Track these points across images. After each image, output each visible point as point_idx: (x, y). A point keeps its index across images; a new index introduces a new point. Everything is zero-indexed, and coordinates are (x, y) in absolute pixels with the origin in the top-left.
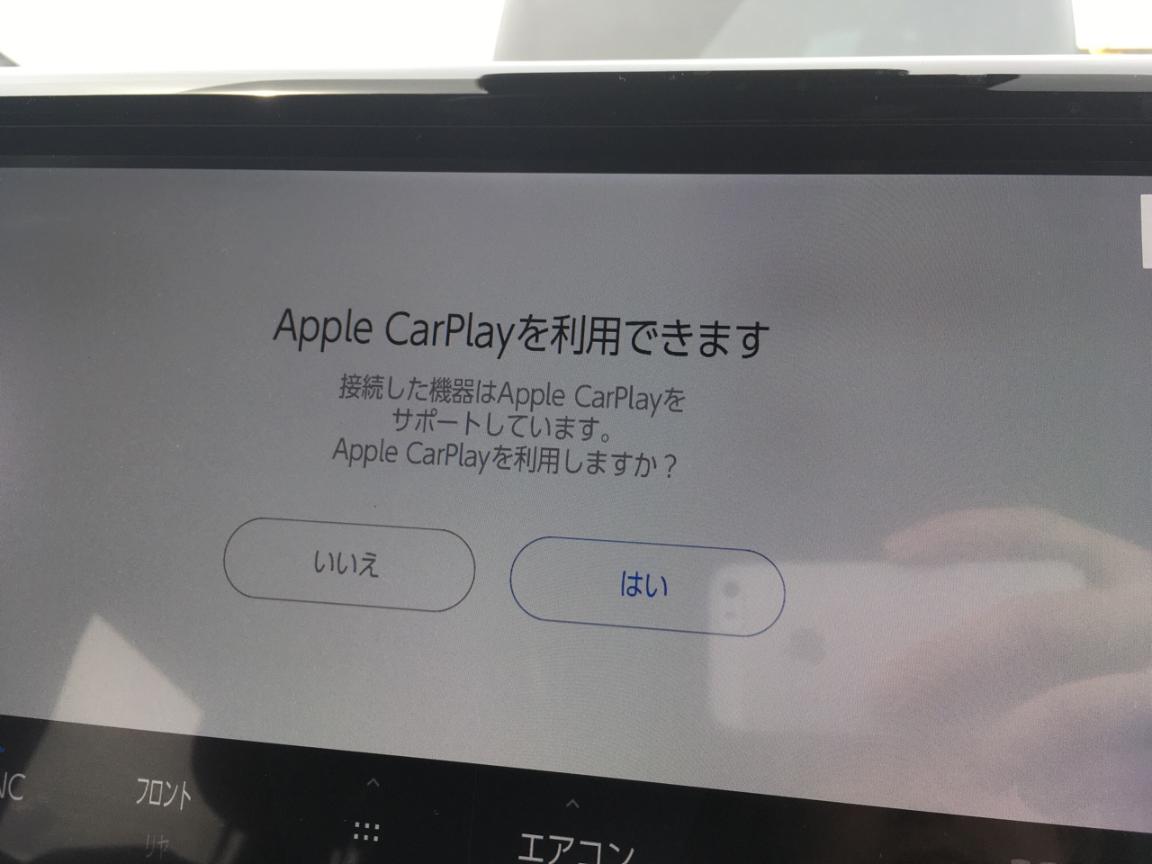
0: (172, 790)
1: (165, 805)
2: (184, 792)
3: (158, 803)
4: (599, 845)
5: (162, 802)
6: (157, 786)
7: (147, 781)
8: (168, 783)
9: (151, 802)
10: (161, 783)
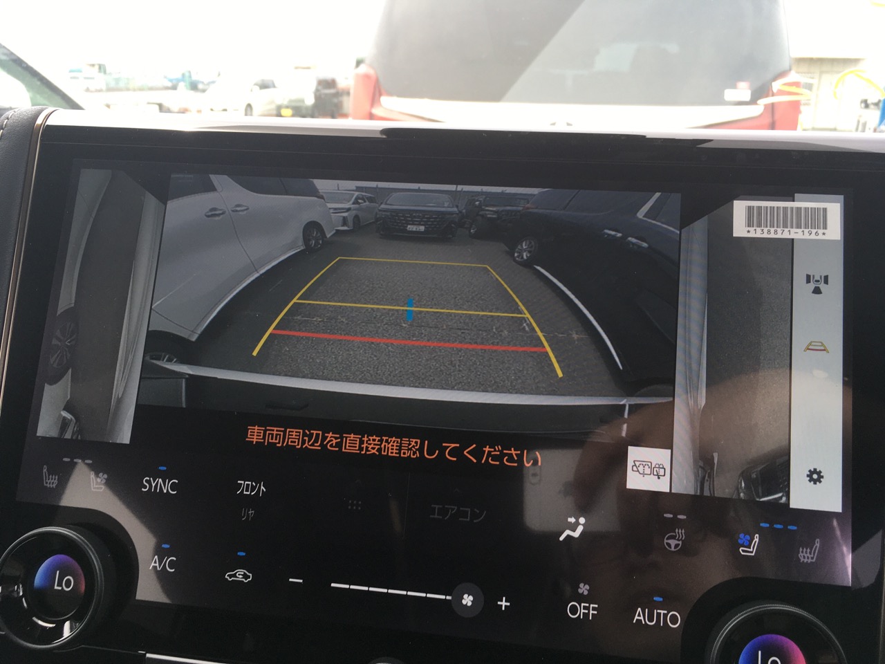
0: (256, 485)
1: (252, 494)
2: (262, 487)
3: (249, 493)
4: (469, 510)
5: (251, 493)
6: (248, 485)
7: (243, 482)
8: (254, 483)
9: (245, 493)
10: (250, 483)
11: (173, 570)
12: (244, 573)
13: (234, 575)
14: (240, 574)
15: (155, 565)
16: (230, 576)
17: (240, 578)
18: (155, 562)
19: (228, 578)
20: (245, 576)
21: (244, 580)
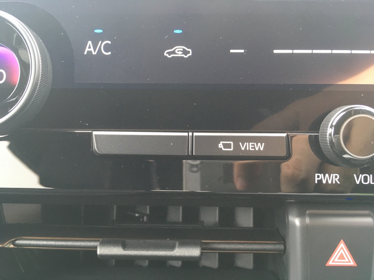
11: (110, 53)
12: (183, 49)
13: (174, 52)
14: (179, 51)
15: (90, 50)
16: (169, 53)
17: (180, 54)
18: (90, 47)
19: (167, 55)
20: (185, 52)
21: (184, 55)
